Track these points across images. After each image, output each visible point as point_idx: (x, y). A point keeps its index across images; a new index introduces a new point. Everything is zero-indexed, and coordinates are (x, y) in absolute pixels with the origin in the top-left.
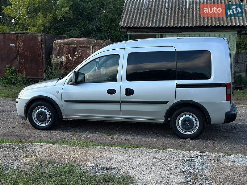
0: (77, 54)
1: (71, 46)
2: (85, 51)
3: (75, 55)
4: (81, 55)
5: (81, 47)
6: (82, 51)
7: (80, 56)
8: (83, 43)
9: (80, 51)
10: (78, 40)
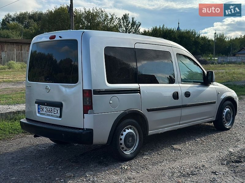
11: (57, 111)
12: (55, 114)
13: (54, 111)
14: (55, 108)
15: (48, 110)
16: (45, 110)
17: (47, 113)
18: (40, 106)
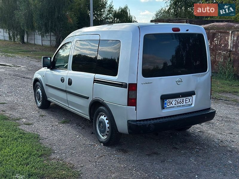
0: (216, 40)
1: (211, 31)
2: (224, 37)
3: (214, 41)
4: (220, 42)
5: (221, 32)
6: (221, 37)
7: (218, 42)
8: (223, 28)
9: (219, 37)
10: (219, 25)
11: (189, 100)
12: (187, 103)
13: (186, 101)
14: (187, 98)
15: (178, 102)
16: (174, 103)
17: (177, 105)
18: (167, 100)
